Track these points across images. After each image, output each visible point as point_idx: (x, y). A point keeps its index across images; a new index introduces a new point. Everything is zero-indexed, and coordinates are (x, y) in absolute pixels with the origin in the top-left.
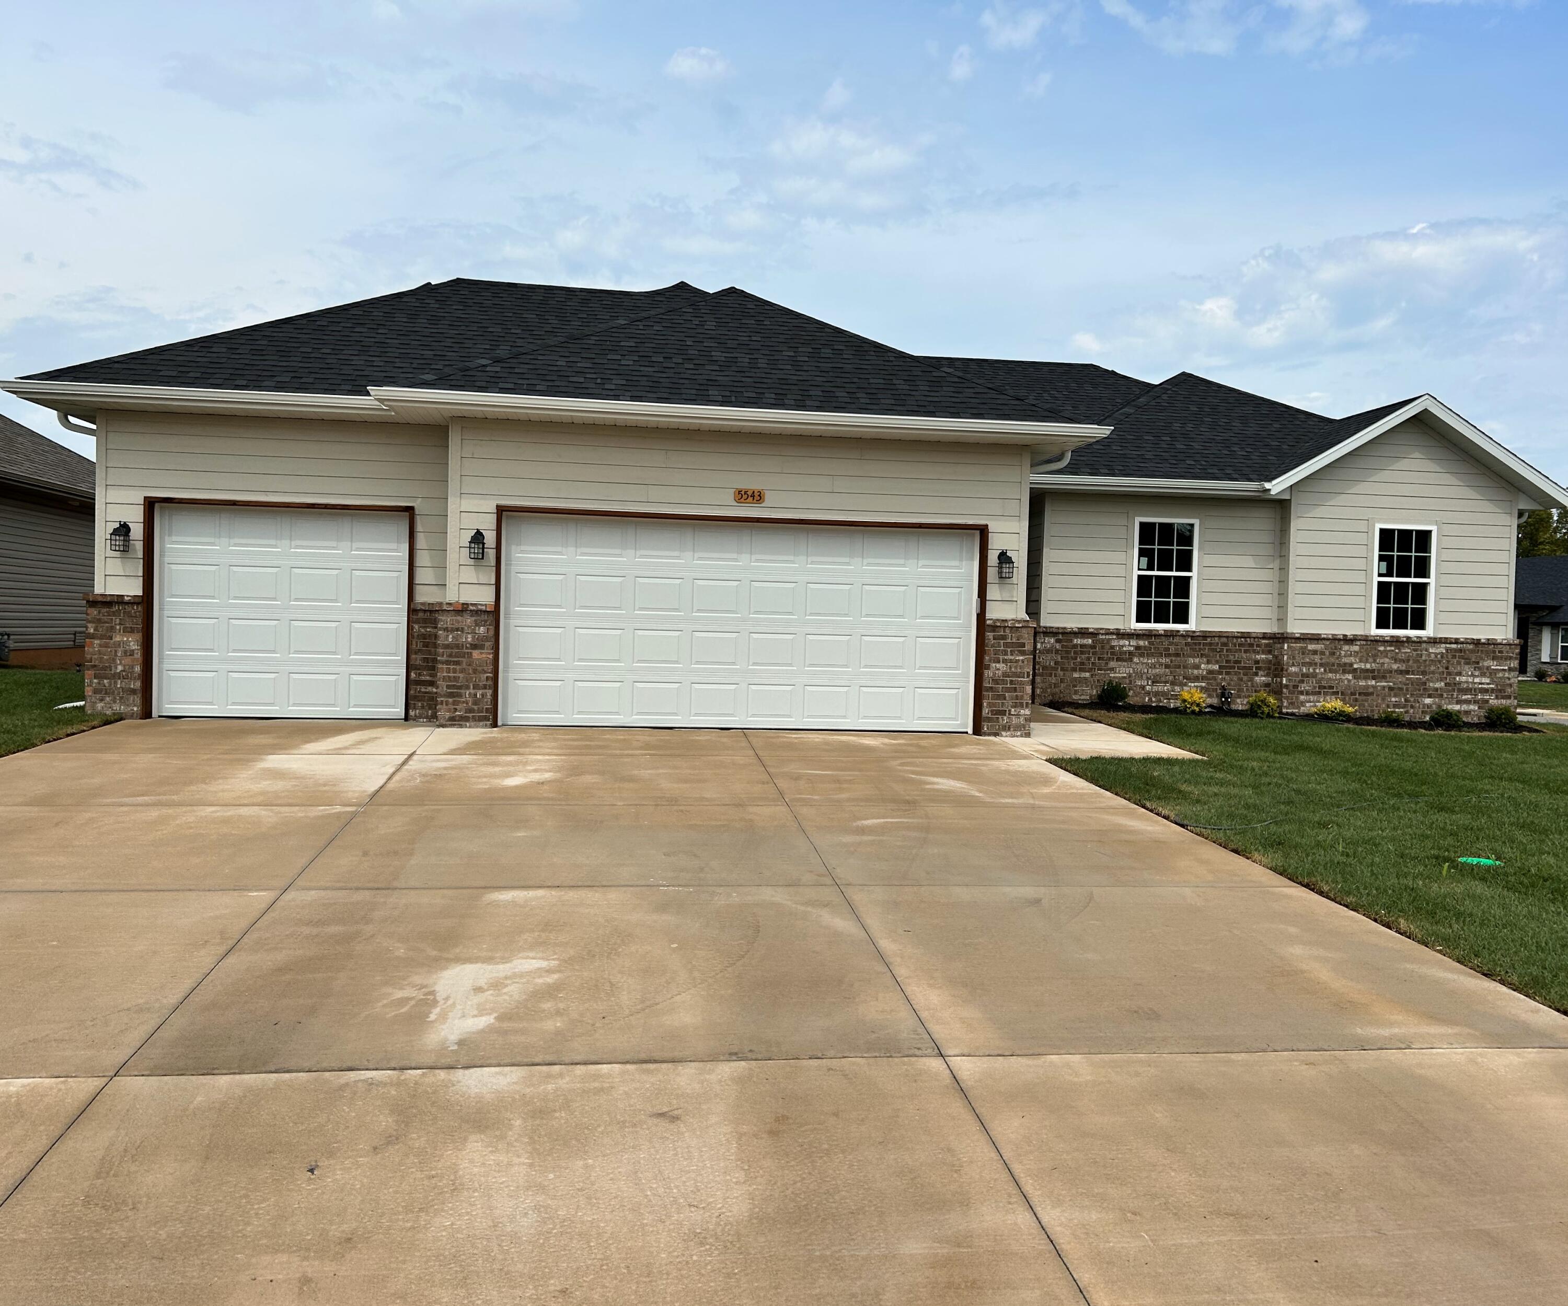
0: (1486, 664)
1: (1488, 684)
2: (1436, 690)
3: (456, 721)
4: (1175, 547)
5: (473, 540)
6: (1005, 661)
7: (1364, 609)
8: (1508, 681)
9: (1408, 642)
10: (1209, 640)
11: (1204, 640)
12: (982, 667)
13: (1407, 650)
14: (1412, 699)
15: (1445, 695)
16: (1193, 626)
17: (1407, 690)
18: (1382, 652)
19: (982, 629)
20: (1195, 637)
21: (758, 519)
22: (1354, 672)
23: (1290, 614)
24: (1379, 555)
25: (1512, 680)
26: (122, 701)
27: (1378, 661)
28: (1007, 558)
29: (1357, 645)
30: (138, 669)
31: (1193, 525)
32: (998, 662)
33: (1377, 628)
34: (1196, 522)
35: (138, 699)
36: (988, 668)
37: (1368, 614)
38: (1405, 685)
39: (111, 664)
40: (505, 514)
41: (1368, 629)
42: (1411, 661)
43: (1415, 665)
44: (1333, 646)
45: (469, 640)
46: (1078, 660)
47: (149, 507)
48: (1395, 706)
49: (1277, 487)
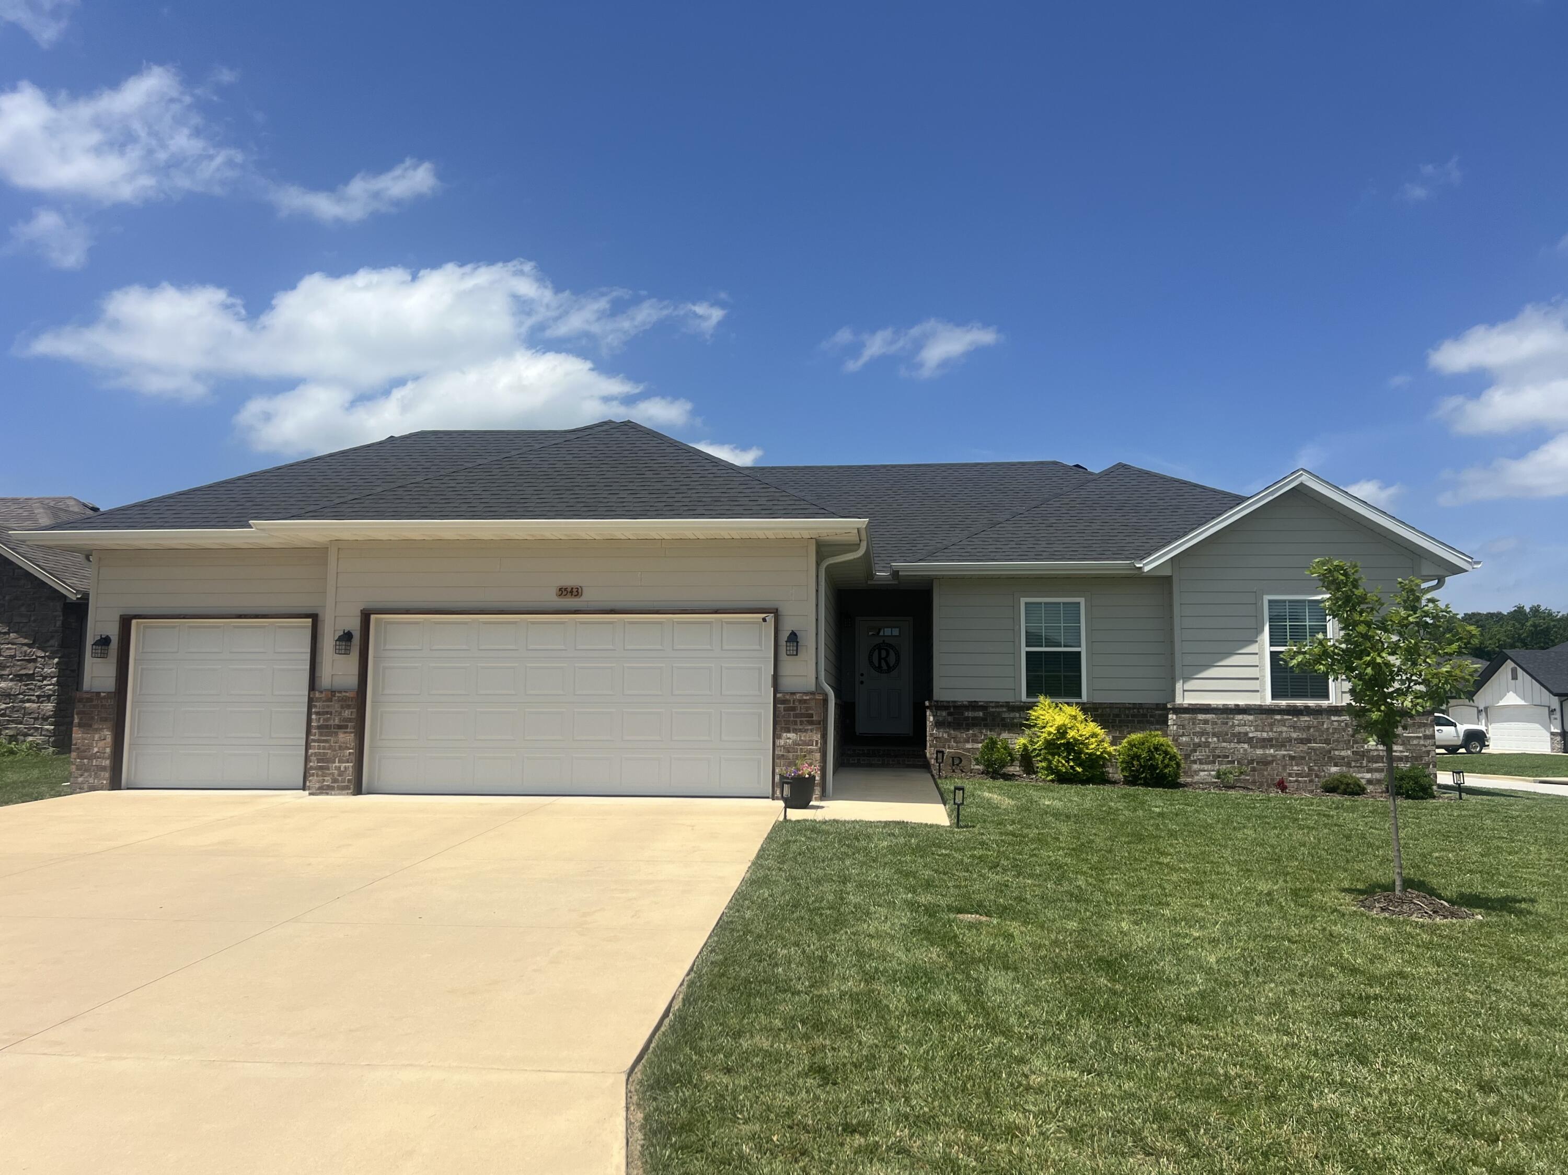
1: (1401, 752)
3: (324, 790)
4: (1062, 625)
5: (340, 639)
6: (795, 731)
7: (1257, 679)
8: (1424, 749)
9: (1307, 711)
10: (1100, 711)
11: (1094, 711)
12: (776, 736)
13: (1307, 718)
14: (1316, 768)
15: (1353, 764)
16: (1084, 698)
17: (1310, 759)
18: (1279, 721)
19: (776, 701)
20: (1085, 709)
21: (576, 611)
22: (1249, 741)
23: (1179, 686)
24: (1270, 625)
25: (1429, 748)
26: (96, 777)
27: (1275, 730)
28: (793, 637)
29: (1251, 714)
30: (108, 750)
31: (1079, 603)
32: (789, 732)
33: (1274, 697)
34: (1082, 601)
35: (107, 775)
36: (780, 737)
37: (1263, 684)
38: (1308, 753)
39: (90, 747)
40: (373, 617)
41: (1263, 698)
42: (1312, 730)
43: (1317, 733)
44: (1225, 716)
45: (337, 722)
46: (971, 732)
47: (125, 623)
48: (1297, 775)
49: (1149, 565)
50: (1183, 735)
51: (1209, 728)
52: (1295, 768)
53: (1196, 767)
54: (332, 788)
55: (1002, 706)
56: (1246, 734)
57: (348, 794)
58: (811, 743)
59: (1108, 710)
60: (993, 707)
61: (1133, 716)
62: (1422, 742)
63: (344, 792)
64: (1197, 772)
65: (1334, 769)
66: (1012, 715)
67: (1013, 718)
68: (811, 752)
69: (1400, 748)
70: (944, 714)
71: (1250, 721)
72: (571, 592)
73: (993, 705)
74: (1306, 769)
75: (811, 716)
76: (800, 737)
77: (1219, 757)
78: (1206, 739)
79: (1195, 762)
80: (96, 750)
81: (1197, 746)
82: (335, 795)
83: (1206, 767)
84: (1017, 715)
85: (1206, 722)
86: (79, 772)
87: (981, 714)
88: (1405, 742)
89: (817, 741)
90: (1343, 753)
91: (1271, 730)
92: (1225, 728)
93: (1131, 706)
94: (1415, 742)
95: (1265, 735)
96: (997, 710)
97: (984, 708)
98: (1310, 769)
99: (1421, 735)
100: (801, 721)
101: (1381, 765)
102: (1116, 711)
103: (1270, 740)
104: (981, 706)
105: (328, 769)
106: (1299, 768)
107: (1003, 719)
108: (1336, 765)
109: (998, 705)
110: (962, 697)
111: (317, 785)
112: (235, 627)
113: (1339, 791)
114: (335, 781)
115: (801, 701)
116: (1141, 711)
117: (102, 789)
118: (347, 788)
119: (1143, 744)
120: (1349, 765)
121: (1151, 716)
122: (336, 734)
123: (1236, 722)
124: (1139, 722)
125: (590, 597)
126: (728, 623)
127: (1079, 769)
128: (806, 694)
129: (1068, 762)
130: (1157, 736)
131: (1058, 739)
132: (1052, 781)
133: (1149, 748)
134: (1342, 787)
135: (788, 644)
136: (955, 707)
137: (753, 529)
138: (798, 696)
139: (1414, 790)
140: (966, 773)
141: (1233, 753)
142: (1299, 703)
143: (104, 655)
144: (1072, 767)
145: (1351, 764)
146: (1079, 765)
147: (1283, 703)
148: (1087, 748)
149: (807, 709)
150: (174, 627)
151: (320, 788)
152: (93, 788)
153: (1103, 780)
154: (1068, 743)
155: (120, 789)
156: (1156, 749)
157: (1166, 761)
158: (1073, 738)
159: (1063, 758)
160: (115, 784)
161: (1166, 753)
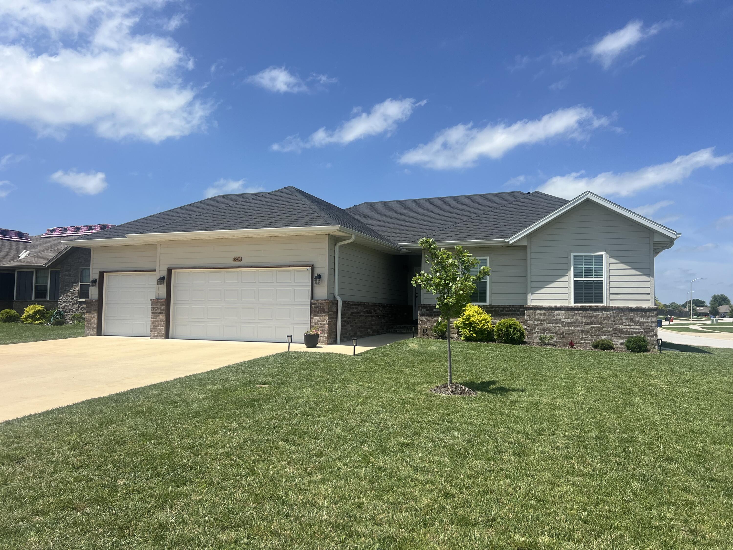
0: (637, 319)
1: (639, 329)
2: (609, 332)
3: (155, 337)
5: (159, 279)
6: (319, 316)
7: (567, 294)
8: (651, 328)
9: (591, 309)
12: (311, 318)
13: (590, 312)
16: (488, 303)
17: (592, 332)
18: (576, 314)
19: (311, 304)
21: (239, 267)
22: (562, 323)
24: (574, 268)
25: (654, 328)
26: (93, 331)
27: (574, 318)
28: (319, 276)
33: (575, 302)
34: (487, 258)
35: (95, 330)
36: (313, 319)
37: (570, 296)
40: (173, 270)
41: (570, 303)
47: (101, 274)
49: (512, 241)
51: (542, 317)
52: (584, 336)
56: (560, 320)
57: (164, 338)
59: (495, 308)
61: (510, 311)
62: (650, 325)
63: (162, 338)
65: (604, 337)
68: (324, 325)
69: (638, 327)
70: (425, 310)
74: (590, 337)
75: (325, 309)
76: (320, 318)
77: (547, 330)
78: (541, 322)
79: (535, 333)
80: (92, 321)
81: (536, 325)
82: (158, 339)
85: (541, 314)
86: (87, 329)
88: (641, 324)
92: (550, 317)
93: (508, 306)
95: (569, 320)
98: (592, 337)
99: (650, 321)
100: (321, 312)
105: (156, 329)
106: (586, 336)
108: (604, 335)
111: (154, 335)
113: (598, 348)
114: (159, 334)
115: (321, 303)
116: (513, 309)
117: (94, 335)
118: (162, 336)
119: (505, 324)
121: (518, 311)
123: (555, 314)
124: (512, 314)
125: (245, 261)
126: (297, 271)
127: (474, 335)
128: (322, 300)
129: (470, 332)
130: (515, 320)
131: (466, 321)
134: (600, 346)
135: (316, 279)
136: (430, 307)
138: (319, 301)
140: (429, 336)
142: (587, 305)
143: (94, 286)
147: (579, 305)
149: (323, 307)
152: (91, 335)
155: (101, 335)
159: (468, 330)
160: (99, 333)
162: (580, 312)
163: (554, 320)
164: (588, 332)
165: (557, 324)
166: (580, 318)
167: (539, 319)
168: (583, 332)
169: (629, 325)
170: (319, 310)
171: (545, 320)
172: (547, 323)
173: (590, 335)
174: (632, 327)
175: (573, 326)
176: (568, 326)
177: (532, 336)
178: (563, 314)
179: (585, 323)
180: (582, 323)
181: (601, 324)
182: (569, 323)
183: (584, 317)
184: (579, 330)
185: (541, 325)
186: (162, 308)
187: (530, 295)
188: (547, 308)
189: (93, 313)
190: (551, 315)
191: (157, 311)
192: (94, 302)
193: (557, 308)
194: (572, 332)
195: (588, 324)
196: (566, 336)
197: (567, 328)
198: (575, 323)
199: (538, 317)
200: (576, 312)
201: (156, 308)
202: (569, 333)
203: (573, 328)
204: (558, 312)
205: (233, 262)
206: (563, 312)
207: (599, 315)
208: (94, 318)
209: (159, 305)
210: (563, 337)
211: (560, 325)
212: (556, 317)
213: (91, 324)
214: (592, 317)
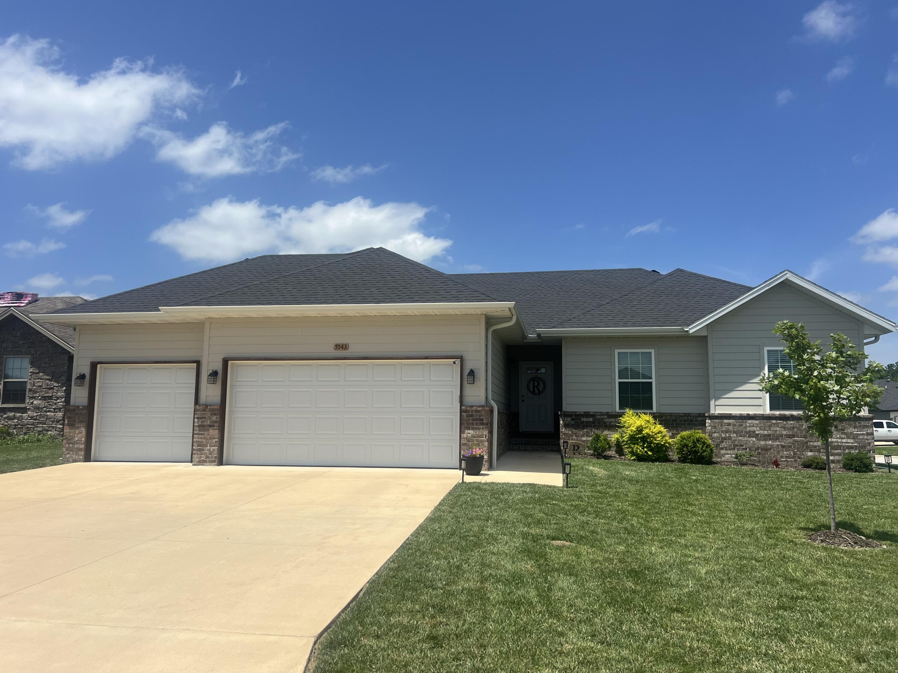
0: (849, 431)
1: (852, 443)
2: (816, 447)
3: (201, 463)
4: (641, 366)
5: (211, 375)
6: (473, 429)
7: (761, 398)
8: (867, 441)
9: (792, 418)
10: (664, 418)
11: (660, 418)
12: (461, 432)
13: (792, 422)
14: (798, 453)
15: (822, 451)
16: (655, 410)
17: (794, 447)
18: (774, 424)
19: (461, 411)
20: (655, 416)
21: (345, 358)
22: (756, 436)
23: (712, 403)
24: (768, 366)
25: (870, 441)
26: (77, 454)
27: (772, 429)
28: (472, 373)
29: (757, 420)
30: (83, 439)
31: (651, 353)
32: (469, 429)
33: (771, 409)
34: (653, 351)
35: (83, 453)
36: (464, 433)
37: (764, 401)
38: (793, 444)
39: (74, 437)
40: (230, 362)
41: (764, 410)
42: (795, 429)
43: (799, 432)
44: (741, 421)
45: (208, 423)
46: (585, 430)
47: (94, 366)
48: (786, 457)
49: (692, 329)
50: (715, 432)
51: (731, 428)
52: (785, 453)
53: (723, 452)
54: (206, 462)
55: (604, 415)
56: (754, 432)
57: (214, 465)
58: (482, 436)
59: (669, 417)
60: (599, 415)
61: (685, 421)
62: (865, 437)
63: (212, 464)
64: (724, 455)
65: (810, 454)
66: (610, 420)
67: (611, 422)
68: (482, 441)
69: (852, 441)
70: (569, 419)
71: (756, 424)
72: (342, 347)
73: (599, 414)
74: (792, 453)
75: (482, 420)
76: (476, 432)
77: (737, 446)
78: (729, 435)
79: (722, 449)
80: (77, 439)
81: (724, 439)
82: (207, 465)
83: (729, 452)
84: (614, 420)
85: (729, 424)
86: (67, 452)
87: (591, 419)
88: (855, 437)
89: (486, 435)
90: (815, 444)
91: (770, 430)
92: (741, 428)
93: (683, 415)
94: (861, 437)
95: (766, 432)
96: (601, 417)
97: (593, 416)
98: (795, 453)
99: (865, 433)
100: (476, 423)
101: (839, 451)
102: (674, 418)
103: (769, 435)
104: (592, 415)
105: (203, 450)
106: (788, 453)
107: (605, 423)
108: (811, 451)
109: (601, 414)
110: (581, 409)
111: (197, 460)
112: (154, 368)
113: (812, 467)
114: (207, 457)
115: (476, 411)
116: (689, 418)
117: (80, 461)
118: (214, 461)
119: (690, 438)
120: (819, 451)
121: (696, 421)
122: (208, 430)
123: (748, 425)
124: (688, 424)
125: (353, 350)
126: (433, 365)
127: (650, 453)
128: (479, 406)
129: (643, 449)
130: (699, 433)
131: (637, 434)
132: (634, 460)
133: (694, 440)
134: (815, 465)
135: (468, 377)
136: (576, 415)
137: (449, 309)
138: (474, 408)
139: (860, 467)
140: (582, 455)
141: (746, 443)
142: (787, 413)
143: (81, 385)
144: (646, 452)
145: (820, 450)
146: (650, 451)
147: (777, 413)
148: (656, 440)
149: (480, 416)
150: (120, 369)
151: (199, 462)
152: (75, 461)
153: (666, 459)
154: (644, 436)
155: (90, 461)
156: (698, 441)
157: (704, 449)
158: (648, 434)
159: (640, 446)
160: (87, 458)
161: (704, 443)
162: (779, 421)
163: (746, 432)
164: (790, 447)
165: (749, 437)
166: (778, 429)
167: (727, 431)
168: (783, 447)
169: (840, 438)
170: (473, 420)
171: (734, 432)
172: (737, 435)
173: (793, 451)
174: (844, 441)
175: (770, 439)
176: (765, 440)
177: (719, 452)
178: (757, 424)
179: (785, 435)
180: (782, 436)
181: (805, 437)
182: (765, 435)
183: (784, 428)
184: (778, 445)
185: (730, 438)
186: (214, 418)
187: (714, 400)
188: (738, 417)
189: (78, 428)
190: (742, 425)
191: (205, 423)
192: (81, 409)
193: (749, 417)
194: (769, 447)
195: (789, 436)
196: (762, 452)
197: (762, 443)
198: (773, 435)
199: (726, 428)
200: (774, 421)
201: (203, 418)
202: (766, 449)
203: (770, 442)
204: (750, 421)
205: (334, 351)
206: (757, 422)
207: (803, 425)
208: (80, 434)
209: (208, 414)
210: (759, 453)
211: (754, 439)
212: (748, 429)
213: (73, 444)
214: (793, 428)
